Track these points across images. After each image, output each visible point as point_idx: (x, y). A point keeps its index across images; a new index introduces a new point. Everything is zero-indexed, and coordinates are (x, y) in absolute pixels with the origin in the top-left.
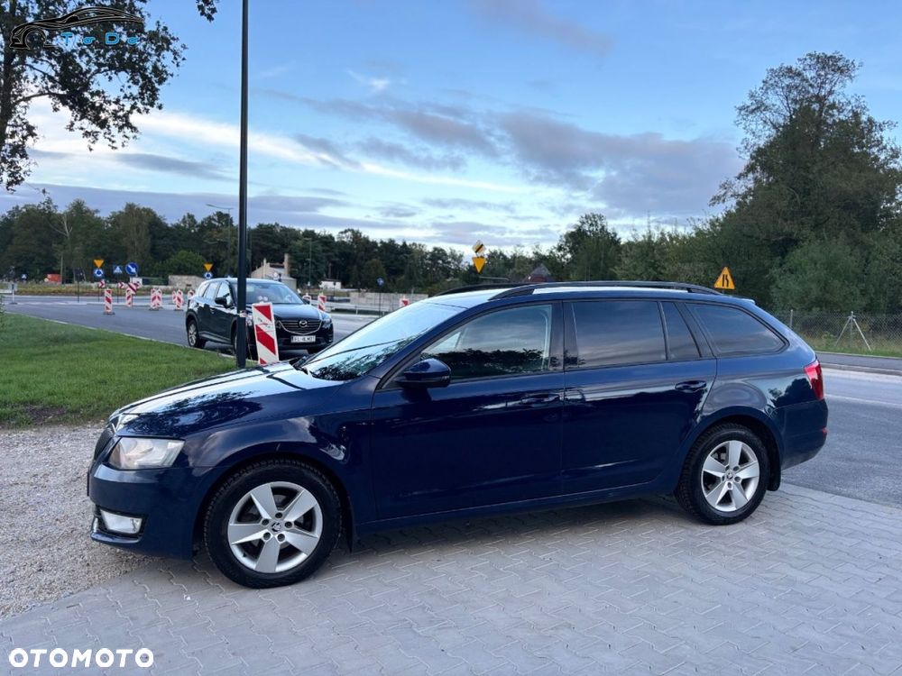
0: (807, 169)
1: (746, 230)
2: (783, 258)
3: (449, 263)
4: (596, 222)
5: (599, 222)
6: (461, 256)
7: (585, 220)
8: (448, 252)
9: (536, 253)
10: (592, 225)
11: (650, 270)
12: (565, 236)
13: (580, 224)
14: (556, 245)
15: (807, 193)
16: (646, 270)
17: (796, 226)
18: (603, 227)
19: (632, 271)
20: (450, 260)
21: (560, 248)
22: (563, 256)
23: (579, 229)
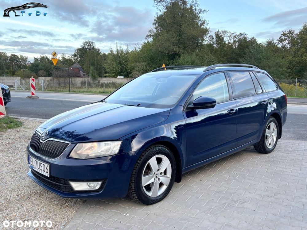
0: (180, 26)
1: (160, 49)
2: (173, 60)
3: (20, 62)
4: (90, 44)
5: (92, 45)
6: (26, 59)
7: (86, 44)
8: (19, 57)
9: (63, 58)
10: (88, 46)
11: (119, 66)
12: (77, 50)
13: (83, 45)
14: (73, 54)
15: (180, 35)
16: (117, 65)
17: (178, 48)
18: (94, 47)
19: (111, 66)
20: (20, 60)
21: (75, 56)
22: (77, 59)
23: (83, 48)
